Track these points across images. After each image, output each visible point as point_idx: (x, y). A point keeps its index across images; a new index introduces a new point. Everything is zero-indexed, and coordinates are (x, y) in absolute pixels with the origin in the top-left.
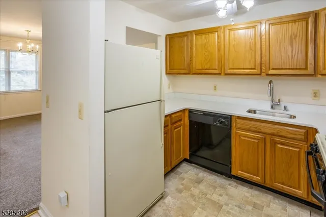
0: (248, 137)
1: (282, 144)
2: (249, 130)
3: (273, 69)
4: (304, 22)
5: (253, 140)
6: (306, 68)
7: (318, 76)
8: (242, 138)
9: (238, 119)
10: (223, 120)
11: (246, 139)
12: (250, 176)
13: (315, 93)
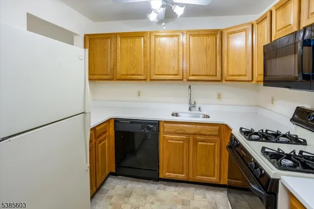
0: (175, 140)
2: (175, 133)
3: (193, 75)
4: (214, 37)
5: (179, 142)
6: (216, 75)
7: (224, 81)
8: (169, 141)
9: (165, 123)
10: (152, 126)
11: (173, 141)
12: (176, 176)
13: (219, 95)
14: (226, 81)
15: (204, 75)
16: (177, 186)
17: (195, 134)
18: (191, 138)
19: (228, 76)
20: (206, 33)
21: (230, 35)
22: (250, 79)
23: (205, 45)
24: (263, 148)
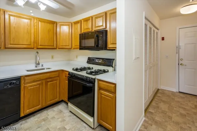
0: (33, 86)
1: (51, 81)
2: (34, 81)
3: (41, 45)
4: (53, 25)
5: (36, 86)
6: (54, 46)
7: (57, 49)
8: (29, 88)
9: (25, 77)
10: (14, 82)
11: (32, 87)
12: (35, 109)
13: (52, 57)
14: (59, 48)
15: (48, 46)
16: (35, 116)
17: (47, 79)
18: (44, 81)
19: (60, 46)
20: (46, 21)
21: (61, 26)
22: (71, 48)
23: (48, 28)
24: (87, 72)
